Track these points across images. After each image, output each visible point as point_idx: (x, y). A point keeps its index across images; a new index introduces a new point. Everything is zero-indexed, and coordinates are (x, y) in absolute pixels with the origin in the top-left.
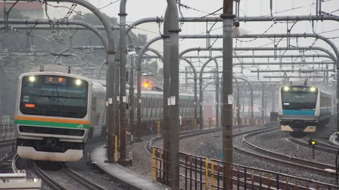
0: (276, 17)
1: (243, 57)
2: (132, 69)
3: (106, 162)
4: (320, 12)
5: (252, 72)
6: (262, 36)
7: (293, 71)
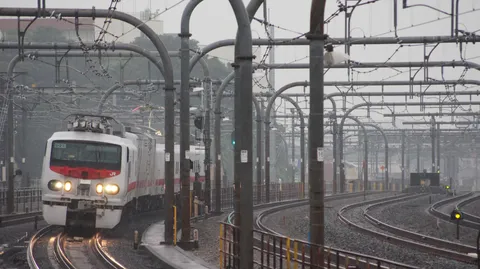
0: (401, 38)
1: (369, 94)
2: (208, 112)
3: (162, 243)
4: (457, 31)
5: (385, 115)
6: (384, 65)
7: (441, 115)
